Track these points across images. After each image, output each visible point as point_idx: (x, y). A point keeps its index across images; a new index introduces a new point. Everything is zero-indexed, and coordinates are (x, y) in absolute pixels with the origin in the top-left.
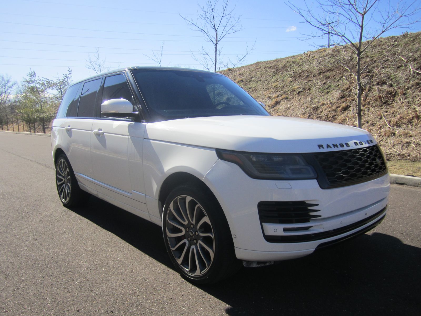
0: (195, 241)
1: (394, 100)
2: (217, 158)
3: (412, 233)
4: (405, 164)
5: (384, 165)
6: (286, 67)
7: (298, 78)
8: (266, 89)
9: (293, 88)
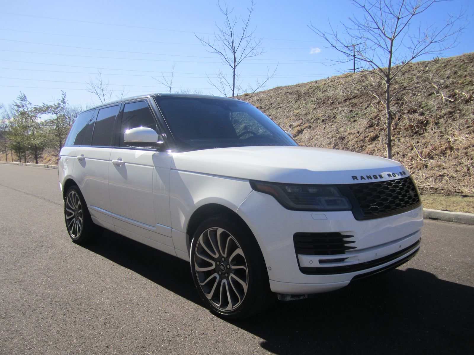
0: (226, 275)
1: (426, 130)
2: (251, 189)
3: (447, 268)
4: (438, 198)
5: (417, 198)
6: (309, 93)
7: (322, 105)
8: (287, 116)
9: (317, 116)
